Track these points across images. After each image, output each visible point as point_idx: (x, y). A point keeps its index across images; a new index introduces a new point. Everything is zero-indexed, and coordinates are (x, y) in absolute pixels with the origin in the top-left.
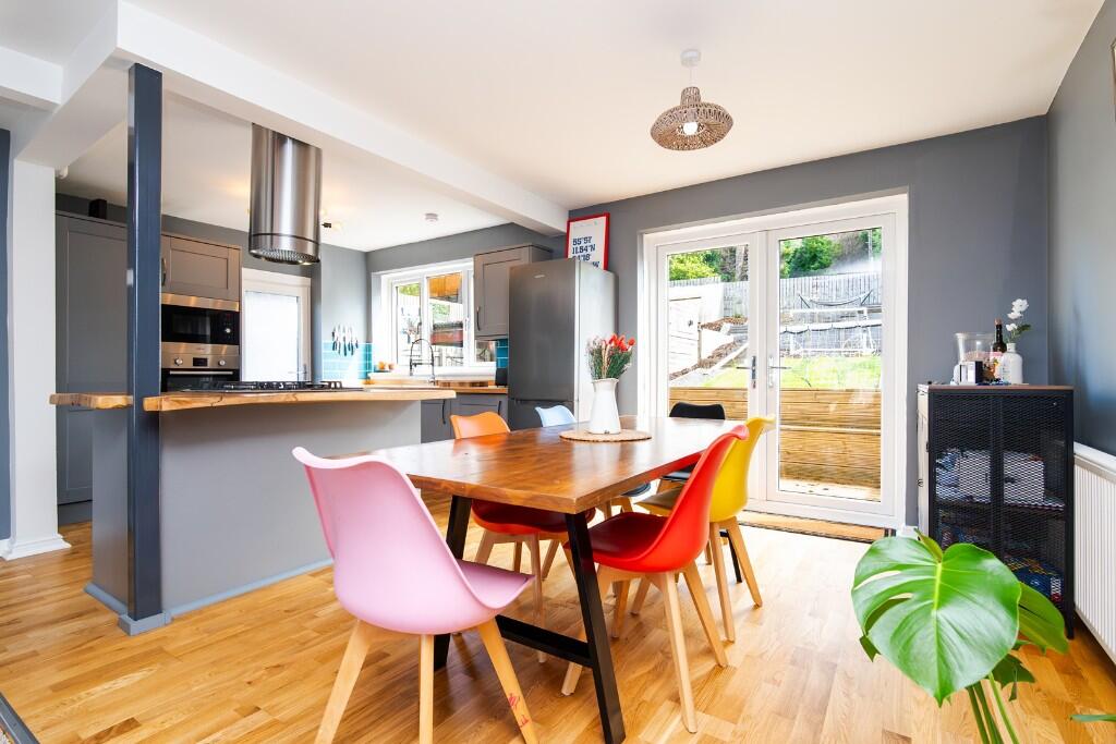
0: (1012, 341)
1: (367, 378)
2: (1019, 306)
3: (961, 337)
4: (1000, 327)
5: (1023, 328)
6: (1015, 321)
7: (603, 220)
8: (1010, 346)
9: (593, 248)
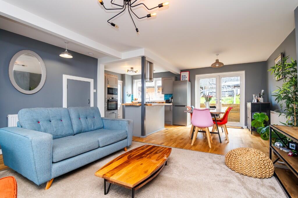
0: (262, 96)
1: (132, 101)
2: (263, 91)
3: (254, 95)
4: (260, 94)
5: (263, 94)
6: (262, 93)
7: (188, 72)
8: (261, 97)
9: (186, 77)
